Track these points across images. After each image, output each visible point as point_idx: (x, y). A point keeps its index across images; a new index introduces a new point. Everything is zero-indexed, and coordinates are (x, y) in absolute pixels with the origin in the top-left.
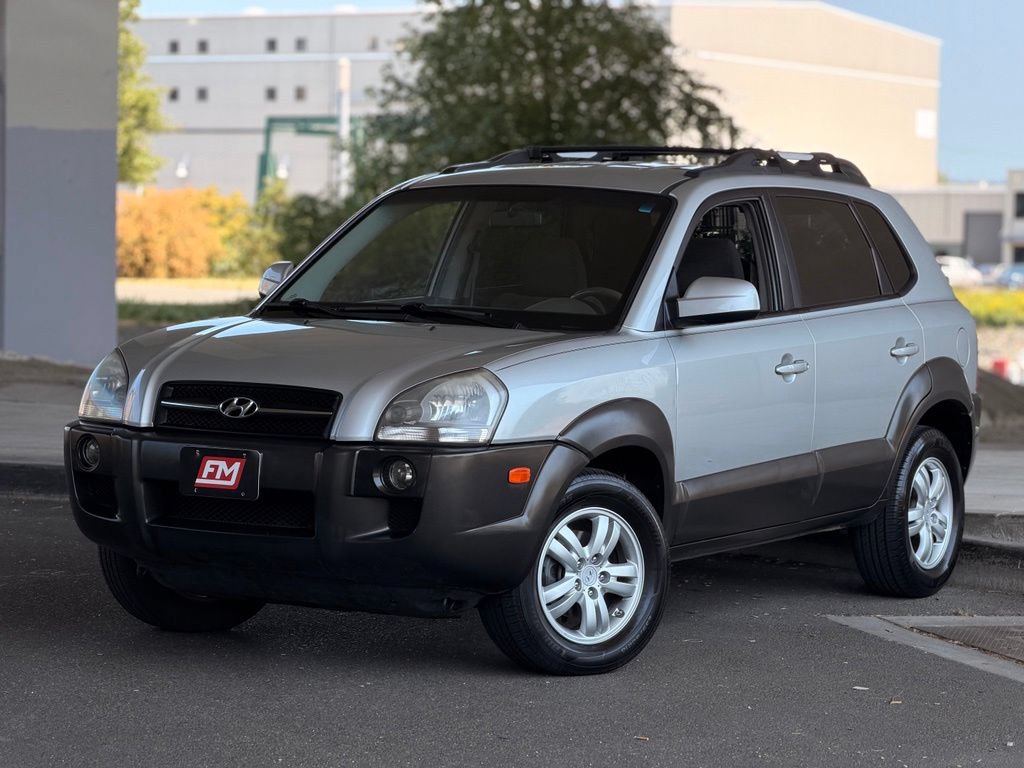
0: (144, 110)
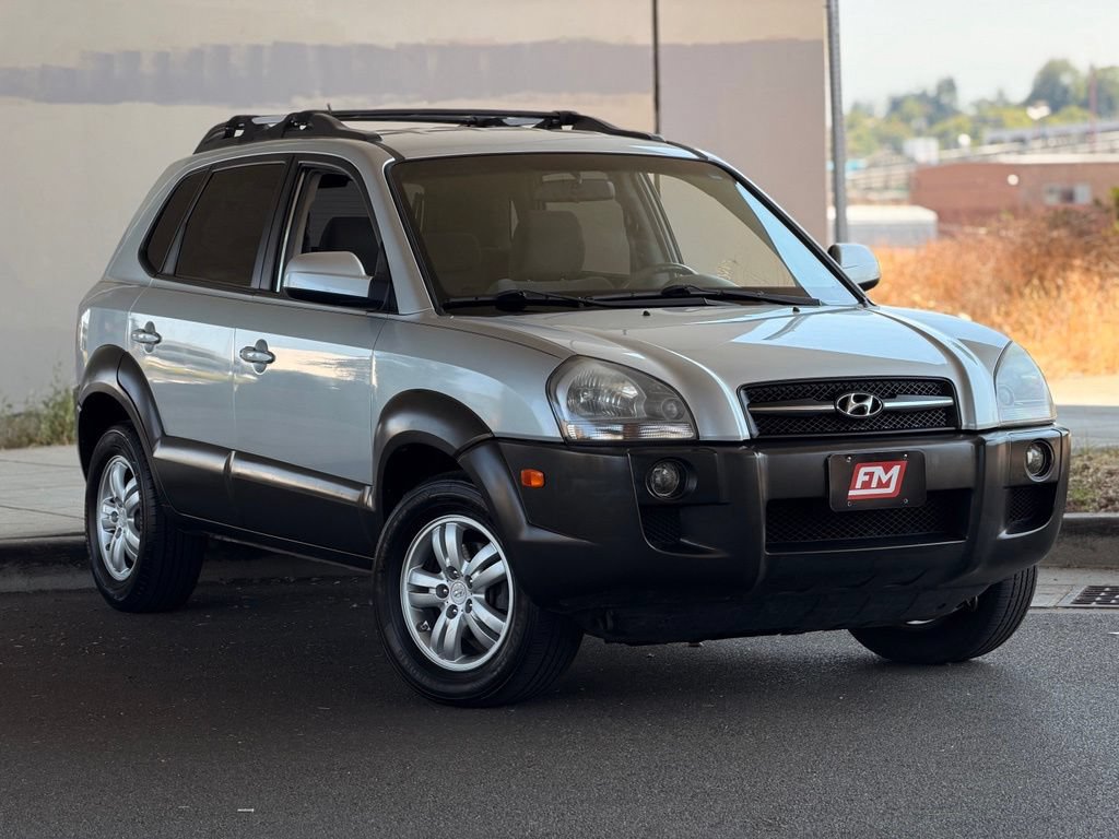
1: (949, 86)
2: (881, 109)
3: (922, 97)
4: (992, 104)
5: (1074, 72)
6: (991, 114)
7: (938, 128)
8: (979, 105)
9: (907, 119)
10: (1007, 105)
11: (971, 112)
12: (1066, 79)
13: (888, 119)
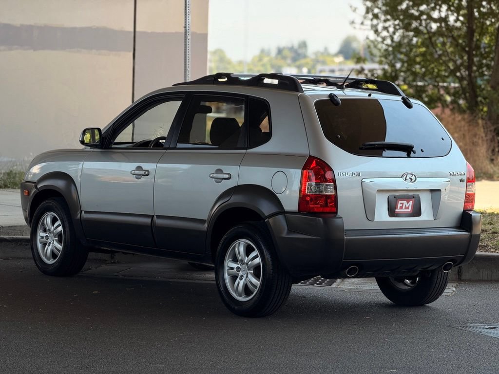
1: (304, 45)
2: (274, 53)
3: (291, 49)
4: (322, 54)
5: (358, 42)
6: (321, 58)
7: (298, 63)
8: (316, 54)
9: (284, 58)
10: (328, 55)
11: (313, 57)
12: (355, 45)
13: (276, 58)
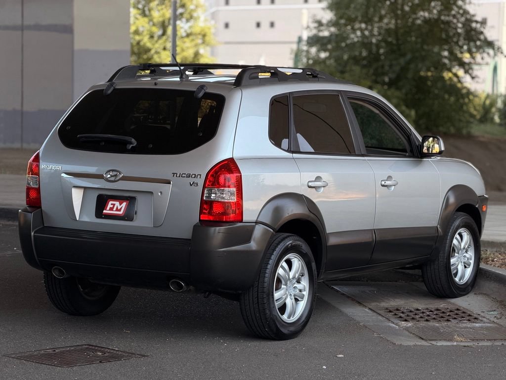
0: (204, 36)
